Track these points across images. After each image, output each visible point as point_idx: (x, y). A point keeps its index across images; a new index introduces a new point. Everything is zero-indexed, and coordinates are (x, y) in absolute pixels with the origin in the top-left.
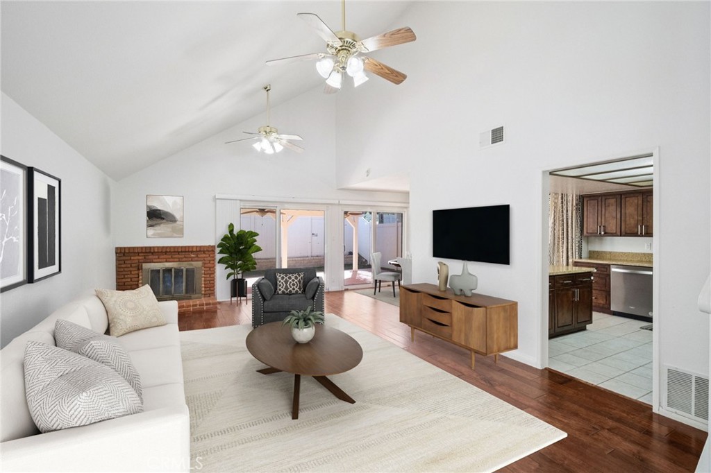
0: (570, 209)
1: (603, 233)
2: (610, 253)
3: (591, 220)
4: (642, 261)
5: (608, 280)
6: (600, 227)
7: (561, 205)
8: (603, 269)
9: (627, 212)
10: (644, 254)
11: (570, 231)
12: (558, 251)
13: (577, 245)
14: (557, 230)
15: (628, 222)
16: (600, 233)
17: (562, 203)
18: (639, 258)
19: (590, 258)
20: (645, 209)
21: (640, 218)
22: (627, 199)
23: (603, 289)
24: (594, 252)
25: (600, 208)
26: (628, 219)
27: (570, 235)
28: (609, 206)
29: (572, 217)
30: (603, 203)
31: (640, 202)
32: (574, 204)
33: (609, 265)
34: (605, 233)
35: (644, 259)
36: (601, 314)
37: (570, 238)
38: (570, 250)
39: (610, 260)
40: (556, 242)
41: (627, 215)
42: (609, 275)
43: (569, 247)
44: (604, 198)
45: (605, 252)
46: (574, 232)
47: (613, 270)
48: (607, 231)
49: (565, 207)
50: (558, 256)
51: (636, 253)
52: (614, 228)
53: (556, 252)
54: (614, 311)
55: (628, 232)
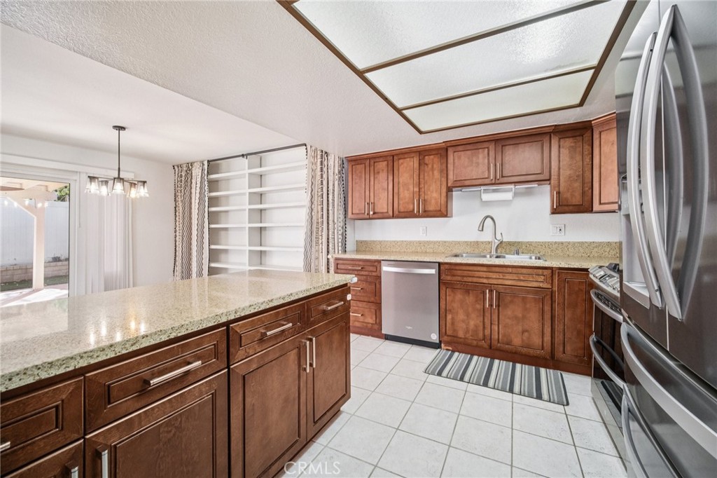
0: (331, 178)
1: (371, 213)
2: (380, 242)
3: (356, 195)
4: (416, 253)
5: (377, 285)
6: (368, 204)
7: (319, 173)
8: (371, 269)
9: (401, 180)
10: (420, 242)
11: (331, 212)
12: (317, 243)
13: (340, 233)
14: (315, 210)
15: (401, 196)
16: (369, 214)
17: (322, 169)
18: (413, 249)
19: (358, 251)
20: (421, 177)
21: (416, 189)
22: (401, 161)
23: (372, 299)
24: (362, 242)
25: (367, 176)
26: (401, 190)
27: (331, 218)
28: (378, 173)
29: (334, 190)
30: (372, 168)
31: (416, 165)
32: (337, 172)
33: (379, 262)
34: (374, 213)
35: (419, 250)
36: (370, 337)
37: (331, 222)
38: (331, 240)
39: (381, 252)
40: (314, 229)
41: (401, 185)
42: (380, 277)
43: (330, 236)
44: (372, 161)
45: (374, 241)
46: (337, 214)
47: (386, 268)
48: (376, 211)
49: (325, 176)
50: (317, 251)
51: (410, 242)
52: (385, 206)
53: (314, 244)
54: (385, 335)
55: (402, 211)
